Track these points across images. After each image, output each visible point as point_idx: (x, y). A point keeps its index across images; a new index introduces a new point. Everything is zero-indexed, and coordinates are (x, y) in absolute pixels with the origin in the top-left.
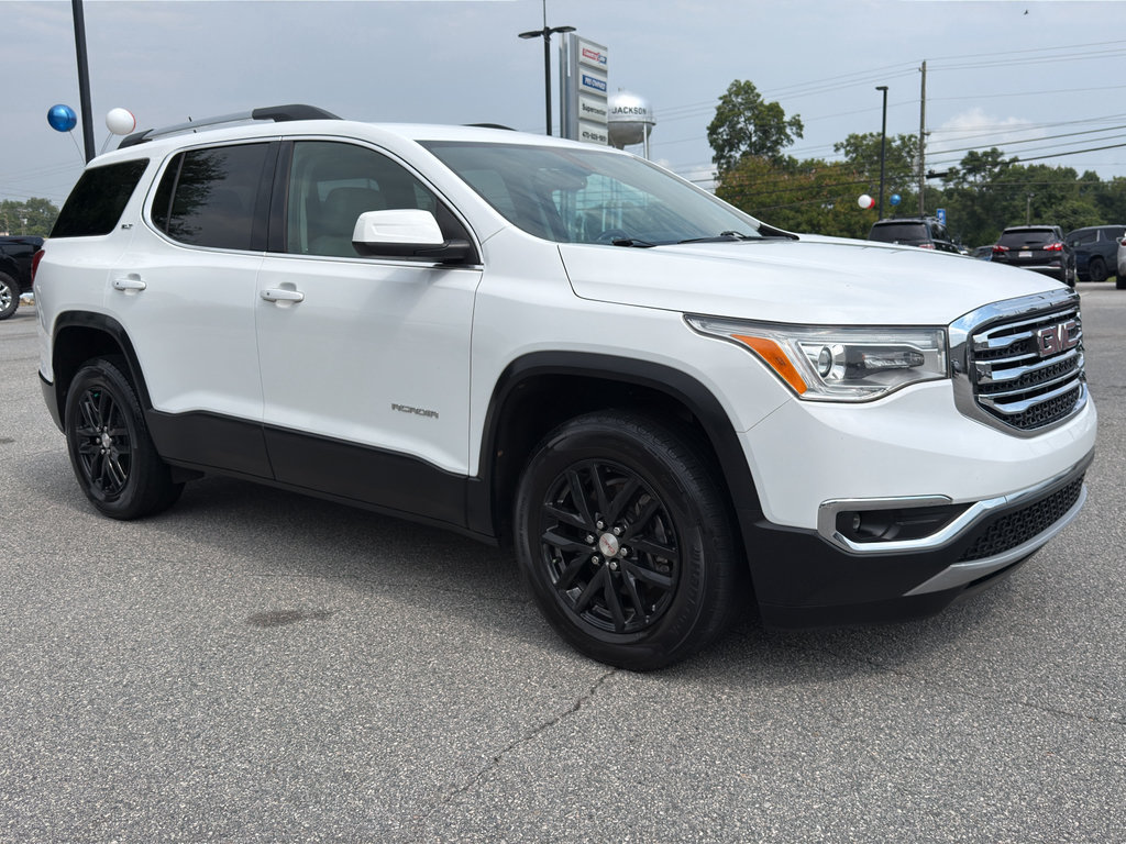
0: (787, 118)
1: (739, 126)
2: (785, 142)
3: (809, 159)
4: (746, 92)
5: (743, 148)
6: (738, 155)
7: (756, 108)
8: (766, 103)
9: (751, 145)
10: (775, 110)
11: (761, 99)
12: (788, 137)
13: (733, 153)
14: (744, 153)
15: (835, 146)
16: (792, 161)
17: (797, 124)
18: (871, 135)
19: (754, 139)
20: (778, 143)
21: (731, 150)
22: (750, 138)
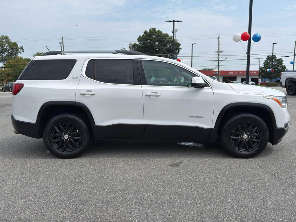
0: (19, 47)
1: (5, 47)
2: (19, 53)
3: (26, 58)
4: (6, 38)
5: (6, 53)
6: (5, 55)
7: (9, 43)
8: (13, 42)
9: (9, 53)
10: (15, 44)
11: (11, 41)
12: (20, 52)
13: (3, 55)
14: (7, 55)
15: (33, 55)
16: (21, 58)
17: (22, 48)
18: (43, 53)
19: (9, 51)
20: (17, 53)
21: (3, 54)
22: (8, 51)
